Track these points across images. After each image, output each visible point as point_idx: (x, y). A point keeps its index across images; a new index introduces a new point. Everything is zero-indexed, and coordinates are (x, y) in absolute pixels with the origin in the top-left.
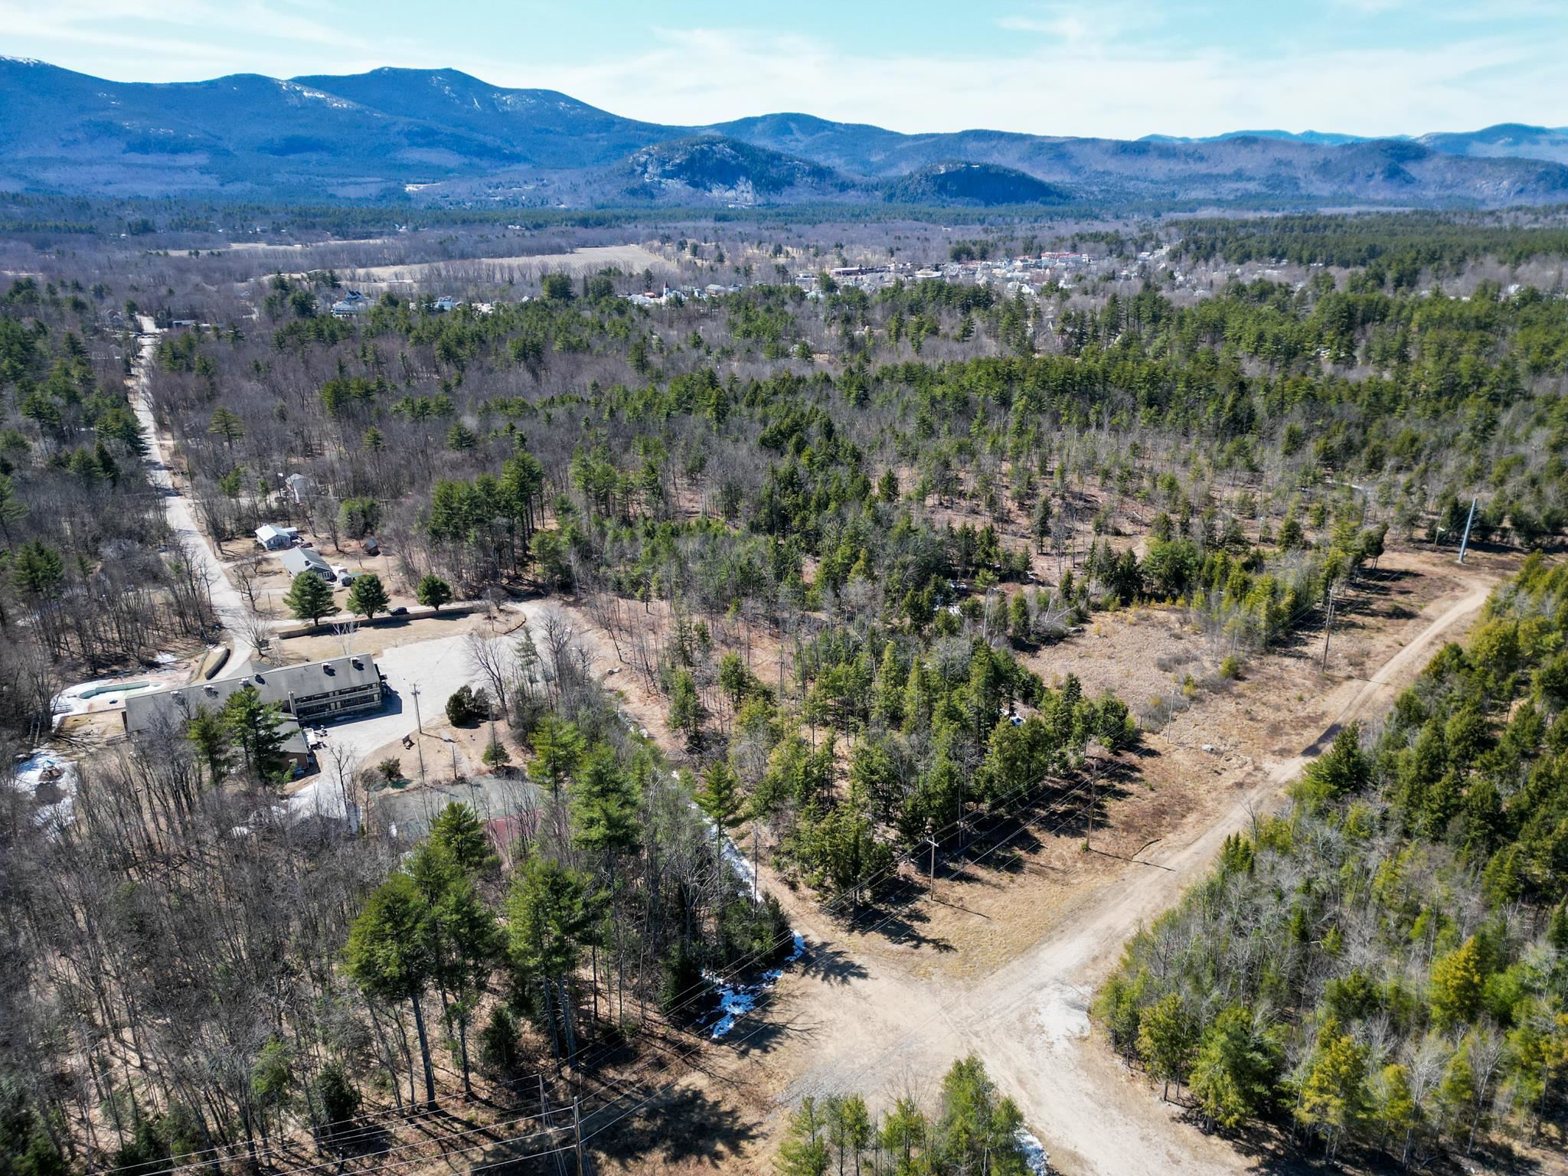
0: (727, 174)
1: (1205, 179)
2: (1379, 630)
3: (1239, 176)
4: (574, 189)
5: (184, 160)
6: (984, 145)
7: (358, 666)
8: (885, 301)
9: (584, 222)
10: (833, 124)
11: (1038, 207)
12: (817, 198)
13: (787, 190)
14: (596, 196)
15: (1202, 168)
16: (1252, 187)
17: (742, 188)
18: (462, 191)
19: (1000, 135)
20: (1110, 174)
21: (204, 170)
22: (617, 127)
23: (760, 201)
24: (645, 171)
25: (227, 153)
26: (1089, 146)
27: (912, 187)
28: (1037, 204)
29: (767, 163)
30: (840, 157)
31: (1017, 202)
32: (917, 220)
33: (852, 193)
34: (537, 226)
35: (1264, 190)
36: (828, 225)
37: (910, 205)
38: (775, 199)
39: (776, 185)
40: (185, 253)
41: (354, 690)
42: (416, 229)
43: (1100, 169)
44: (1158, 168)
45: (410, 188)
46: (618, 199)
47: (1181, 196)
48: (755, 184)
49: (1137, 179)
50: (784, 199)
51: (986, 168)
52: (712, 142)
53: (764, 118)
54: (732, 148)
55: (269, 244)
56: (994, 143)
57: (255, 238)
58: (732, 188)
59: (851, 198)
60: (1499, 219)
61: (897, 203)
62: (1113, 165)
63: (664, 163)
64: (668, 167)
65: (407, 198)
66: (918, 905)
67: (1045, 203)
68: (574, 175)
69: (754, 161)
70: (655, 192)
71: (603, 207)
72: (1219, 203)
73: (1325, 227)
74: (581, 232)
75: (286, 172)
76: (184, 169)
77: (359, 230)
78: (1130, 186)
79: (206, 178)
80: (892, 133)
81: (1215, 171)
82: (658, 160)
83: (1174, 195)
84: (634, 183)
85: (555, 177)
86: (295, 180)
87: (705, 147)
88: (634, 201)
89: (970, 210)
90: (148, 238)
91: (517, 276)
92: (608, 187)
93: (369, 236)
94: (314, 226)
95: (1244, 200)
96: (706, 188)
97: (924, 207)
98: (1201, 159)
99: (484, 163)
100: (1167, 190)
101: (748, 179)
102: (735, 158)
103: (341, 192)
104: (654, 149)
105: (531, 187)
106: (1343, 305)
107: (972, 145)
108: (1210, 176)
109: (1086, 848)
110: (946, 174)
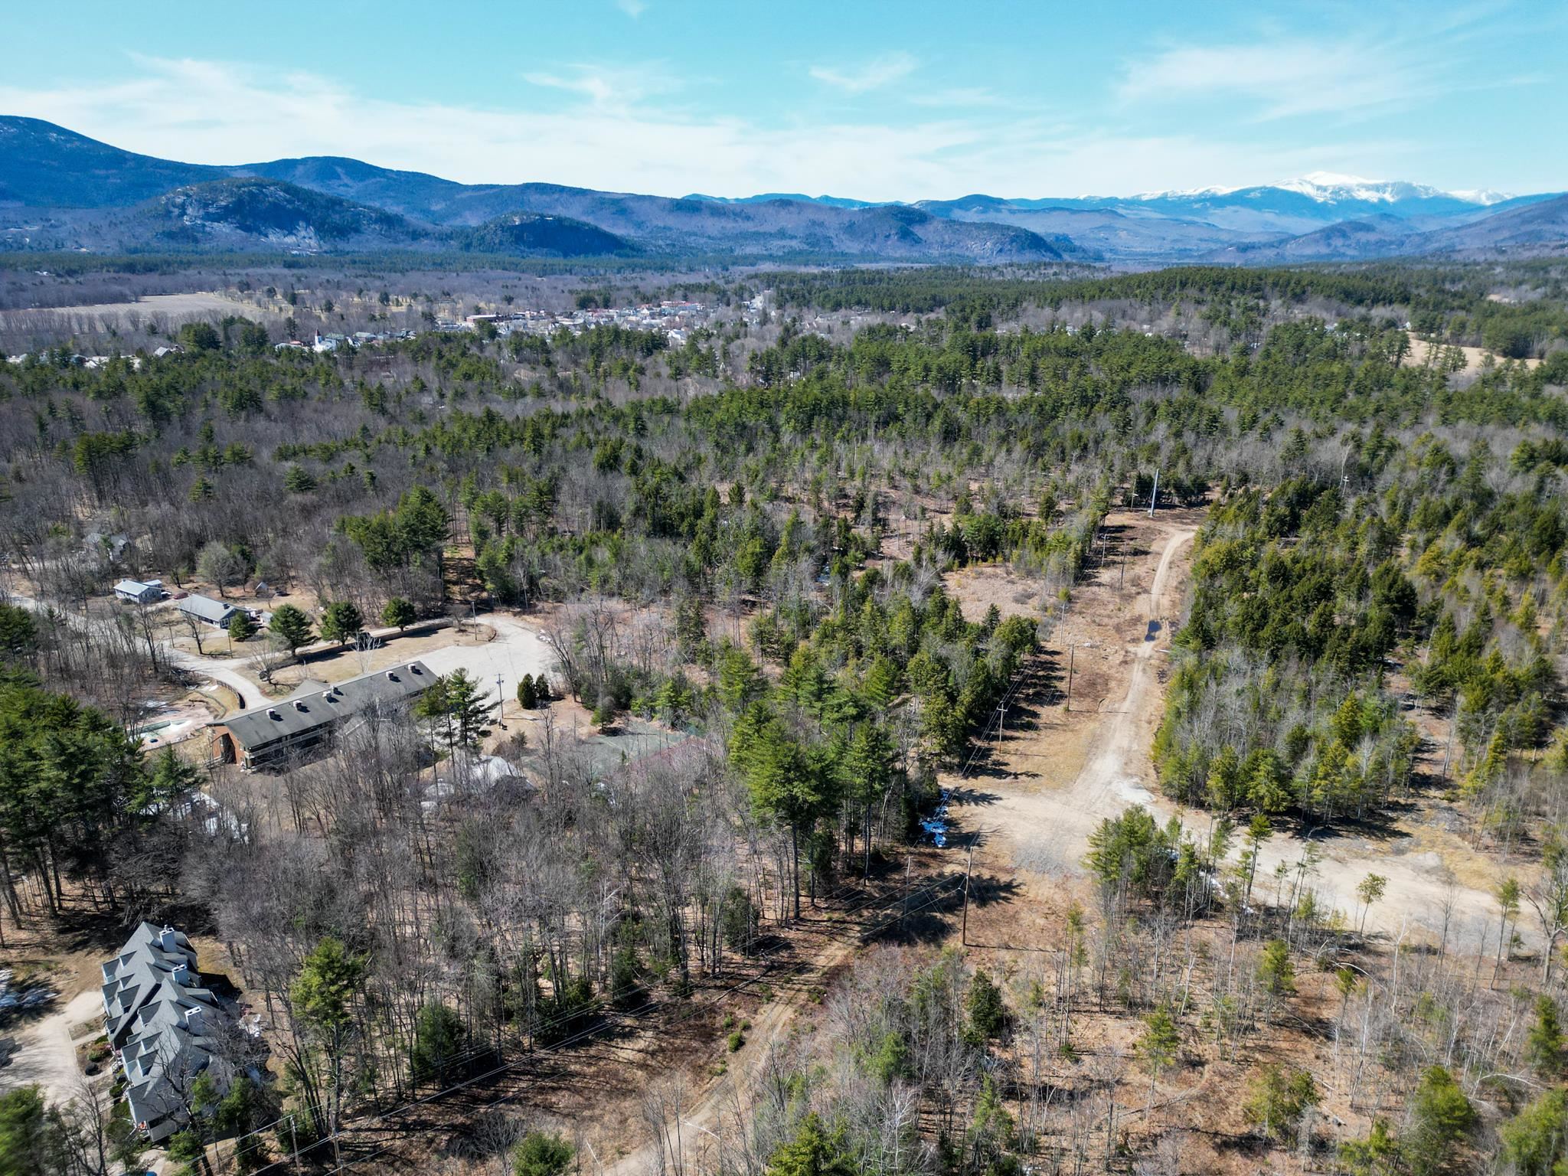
0: (285, 220)
1: (757, 236)
3: (782, 234)
4: (96, 231)
6: (546, 198)
7: (416, 671)
10: (384, 170)
11: (614, 259)
12: (388, 246)
13: (354, 238)
14: (125, 239)
15: (749, 227)
16: (795, 244)
17: (303, 233)
19: (562, 189)
20: (670, 229)
22: (131, 164)
23: (326, 247)
24: (184, 213)
26: (647, 204)
27: (488, 237)
28: (612, 257)
29: (328, 208)
30: (398, 204)
31: (594, 254)
32: (505, 269)
33: (426, 241)
35: (806, 247)
36: (420, 274)
37: (491, 254)
38: (342, 245)
39: (342, 232)
43: (661, 224)
44: (713, 226)
46: (154, 244)
47: (738, 252)
48: (318, 230)
49: (696, 234)
50: (351, 245)
51: (559, 221)
52: (261, 185)
53: (305, 161)
54: (286, 191)
56: (556, 196)
58: (291, 233)
59: (424, 246)
60: (1001, 273)
61: (474, 253)
62: (673, 221)
63: (206, 206)
64: (212, 210)
66: (994, 757)
67: (619, 255)
68: (91, 215)
69: (312, 205)
70: (199, 235)
71: (135, 251)
72: (771, 258)
78: (691, 241)
80: (449, 182)
81: (761, 229)
82: (199, 202)
83: (732, 251)
84: (172, 226)
85: (66, 218)
87: (254, 189)
88: (173, 245)
89: (550, 260)
92: (139, 230)
95: (790, 256)
96: (260, 233)
97: (503, 256)
98: (748, 218)
100: (725, 245)
101: (308, 224)
102: (289, 202)
104: (193, 189)
105: (36, 228)
106: (968, 342)
107: (534, 198)
108: (757, 233)
109: (1067, 710)
110: (521, 225)
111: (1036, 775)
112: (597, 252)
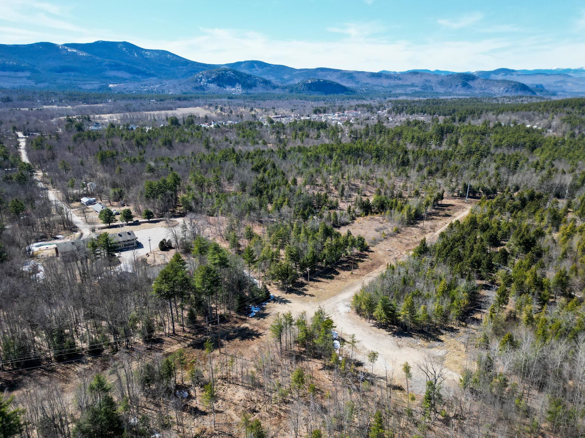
0: (232, 82)
1: (402, 86)
2: (440, 220)
3: (413, 85)
4: (175, 87)
5: (20, 74)
6: (324, 73)
7: (129, 234)
8: (291, 126)
9: (179, 99)
10: (270, 65)
11: (344, 95)
12: (265, 91)
13: (254, 88)
14: (183, 89)
15: (400, 82)
16: (417, 89)
17: (237, 87)
18: (131, 87)
19: (330, 70)
20: (369, 84)
21: (29, 78)
22: (190, 64)
23: (244, 92)
24: (201, 81)
25: (37, 72)
26: (361, 74)
27: (299, 88)
28: (343, 94)
29: (246, 78)
30: (273, 77)
31: (337, 93)
32: (301, 99)
33: (277, 89)
34: (161, 100)
35: (421, 90)
36: (269, 101)
37: (298, 94)
38: (250, 91)
39: (250, 86)
40: (27, 109)
41: (128, 241)
42: (115, 101)
43: (365, 82)
44: (385, 82)
45: (111, 86)
46: (191, 91)
48: (242, 86)
49: (378, 86)
50: (253, 91)
51: (325, 81)
52: (226, 71)
53: (245, 62)
54: (234, 73)
55: (58, 106)
56: (328, 72)
57: (52, 104)
58: (234, 87)
59: (277, 91)
60: (498, 101)
61: (294, 94)
62: (370, 81)
63: (208, 78)
64: (210, 79)
65: (110, 89)
66: (305, 287)
67: (346, 94)
68: (174, 82)
69: (242, 78)
70: (205, 88)
71: (185, 93)
72: (406, 94)
73: (440, 103)
74: (178, 102)
75: (61, 79)
76: (20, 78)
77: (92, 101)
78: (376, 88)
79: (30, 81)
80: (291, 68)
81: (405, 84)
82: (206, 77)
83: (391, 92)
84: (197, 85)
85: (167, 82)
86: (65, 82)
87: (223, 72)
88: (197, 91)
89: (319, 96)
90: (10, 103)
91: (156, 118)
92: (188, 86)
93: (97, 103)
94: (75, 99)
95: (415, 94)
96: (224, 87)
97: (303, 95)
98: (400, 79)
99: (140, 77)
100: (388, 90)
102: (234, 76)
103: (84, 87)
104: (205, 72)
105: (158, 86)
106: (440, 127)
107: (320, 73)
108: (403, 85)
109: (352, 273)
110: (311, 83)
111: (313, 296)
112: (337, 92)
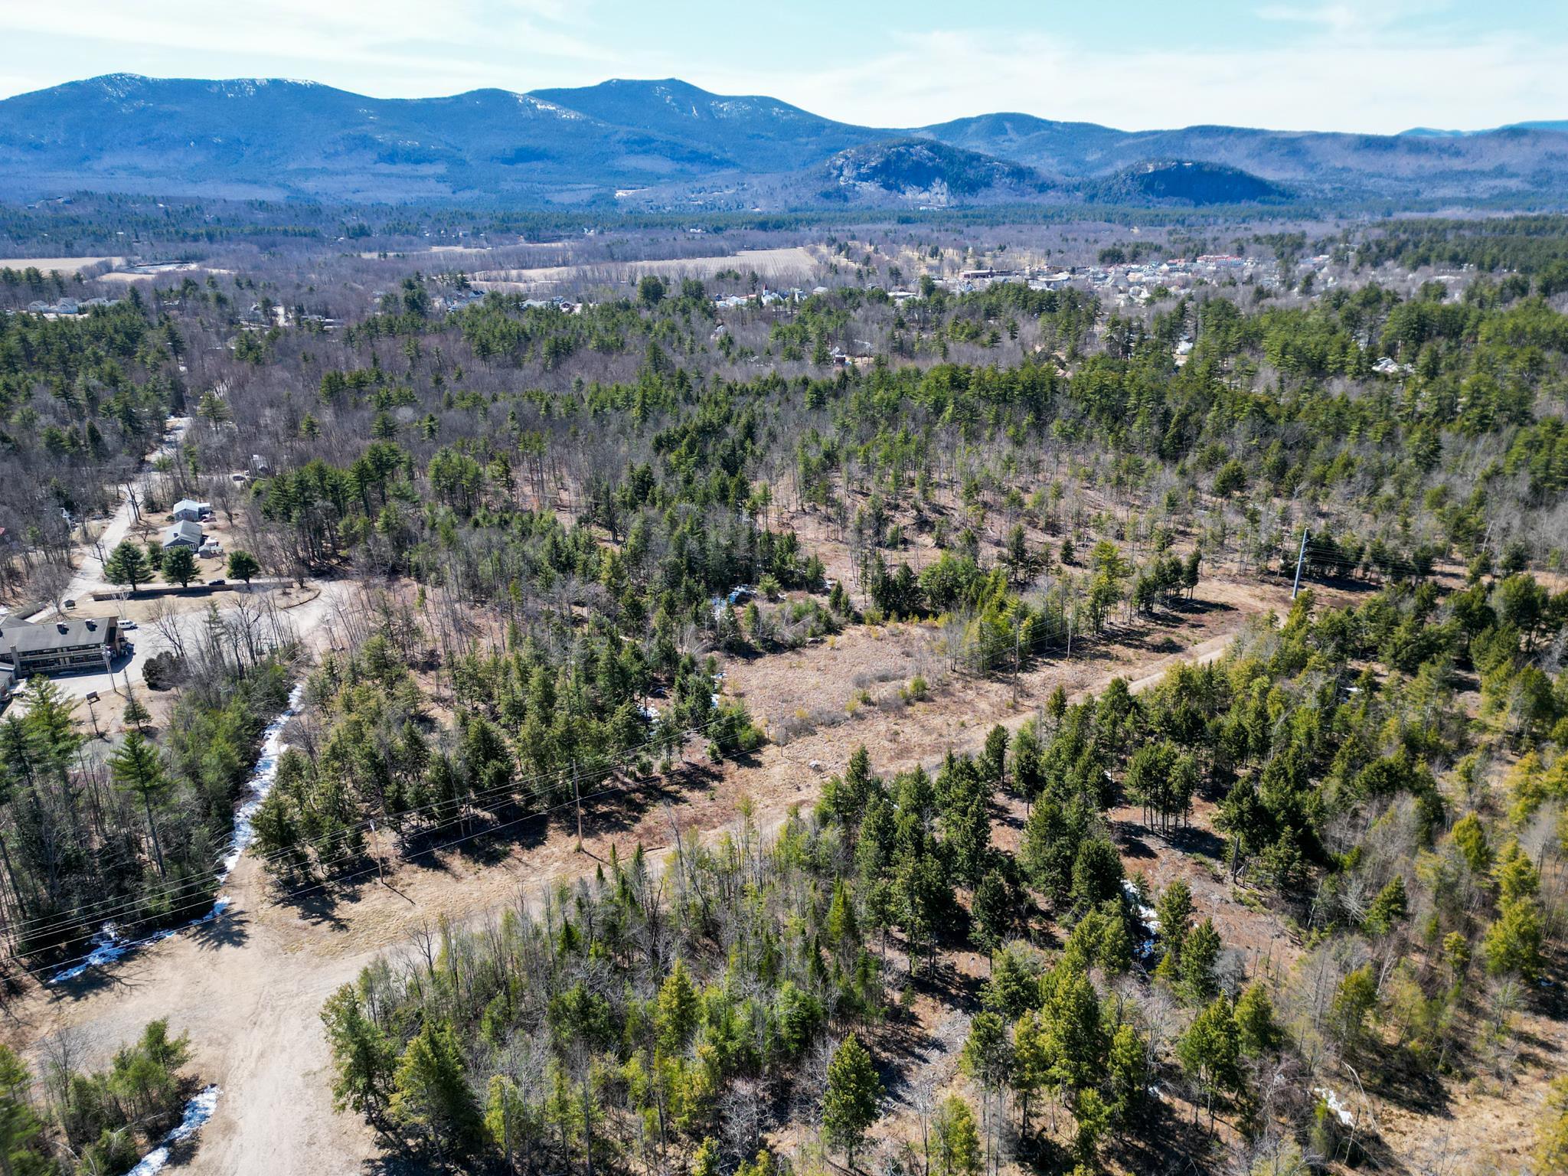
0: (921, 177)
1: (1458, 176)
3: (1500, 172)
4: (771, 193)
5: (426, 169)
6: (1209, 141)
9: (763, 226)
10: (1051, 123)
11: (1256, 206)
12: (1011, 199)
13: (983, 192)
14: (790, 200)
15: (1457, 164)
16: (1513, 184)
17: (937, 189)
18: (665, 196)
19: (1229, 131)
20: (1350, 170)
21: (441, 179)
22: (828, 131)
23: (954, 202)
24: (841, 174)
25: (463, 163)
26: (1328, 141)
27: (1116, 187)
28: (1254, 204)
29: (965, 164)
30: (1053, 157)
31: (1232, 201)
32: (1109, 221)
33: (1052, 193)
34: (717, 230)
35: (1528, 187)
37: (1111, 206)
38: (970, 200)
39: (972, 187)
40: (375, 255)
41: (85, 647)
42: (602, 232)
43: (1339, 165)
44: (1405, 164)
45: (620, 194)
46: (812, 203)
47: (1427, 195)
48: (951, 186)
49: (1380, 176)
50: (980, 200)
51: (1198, 167)
52: (909, 145)
53: (979, 118)
54: (930, 150)
55: (466, 247)
56: (1222, 139)
57: (457, 242)
58: (926, 190)
59: (1050, 199)
61: (1099, 205)
62: (1354, 161)
63: (859, 167)
64: (863, 170)
65: (615, 203)
67: (1263, 202)
68: (773, 179)
69: (952, 162)
70: (849, 194)
71: (795, 210)
72: (1468, 202)
74: (761, 236)
75: (512, 181)
76: (423, 178)
77: (549, 233)
78: (1369, 184)
79: (441, 187)
80: (1113, 131)
81: (1471, 167)
82: (854, 163)
83: (1417, 193)
84: (829, 186)
85: (755, 182)
86: (518, 187)
87: (902, 149)
88: (827, 204)
90: (362, 240)
92: (804, 190)
93: (559, 238)
94: (509, 230)
95: (1502, 199)
96: (899, 191)
97: (1124, 207)
98: (1458, 154)
99: (694, 168)
100: (1412, 187)
101: (943, 180)
102: (930, 159)
103: (557, 198)
104: (851, 152)
105: (732, 191)
107: (1196, 142)
108: (1465, 172)
109: (579, 850)
110: (1155, 173)
112: (1235, 199)
